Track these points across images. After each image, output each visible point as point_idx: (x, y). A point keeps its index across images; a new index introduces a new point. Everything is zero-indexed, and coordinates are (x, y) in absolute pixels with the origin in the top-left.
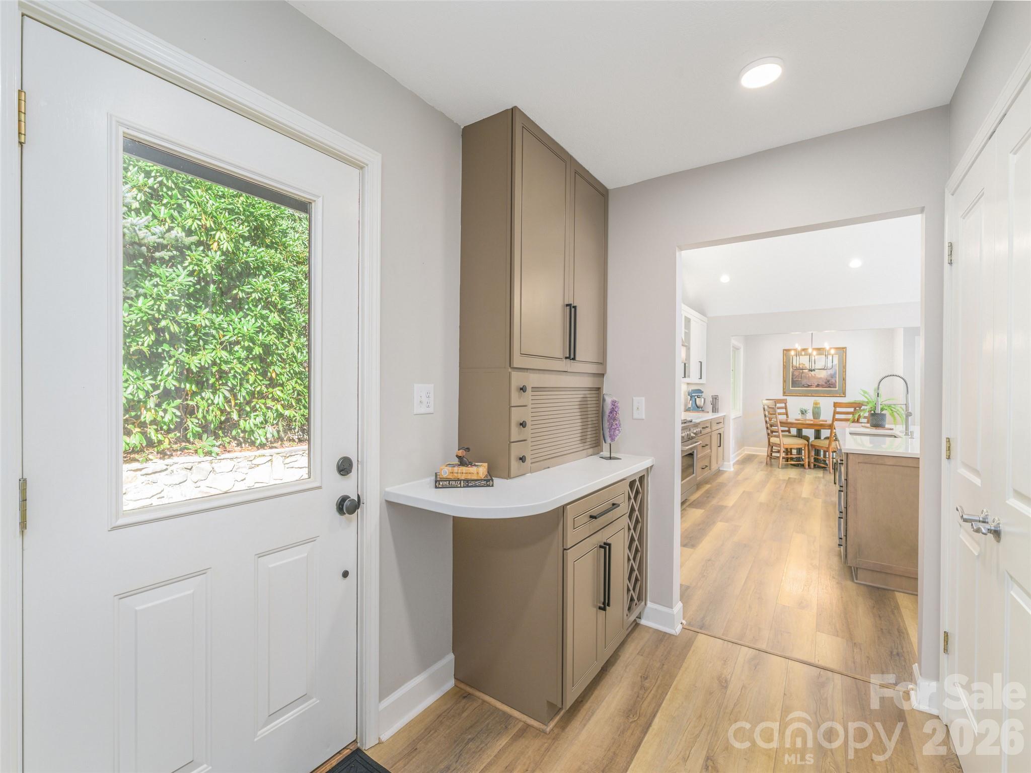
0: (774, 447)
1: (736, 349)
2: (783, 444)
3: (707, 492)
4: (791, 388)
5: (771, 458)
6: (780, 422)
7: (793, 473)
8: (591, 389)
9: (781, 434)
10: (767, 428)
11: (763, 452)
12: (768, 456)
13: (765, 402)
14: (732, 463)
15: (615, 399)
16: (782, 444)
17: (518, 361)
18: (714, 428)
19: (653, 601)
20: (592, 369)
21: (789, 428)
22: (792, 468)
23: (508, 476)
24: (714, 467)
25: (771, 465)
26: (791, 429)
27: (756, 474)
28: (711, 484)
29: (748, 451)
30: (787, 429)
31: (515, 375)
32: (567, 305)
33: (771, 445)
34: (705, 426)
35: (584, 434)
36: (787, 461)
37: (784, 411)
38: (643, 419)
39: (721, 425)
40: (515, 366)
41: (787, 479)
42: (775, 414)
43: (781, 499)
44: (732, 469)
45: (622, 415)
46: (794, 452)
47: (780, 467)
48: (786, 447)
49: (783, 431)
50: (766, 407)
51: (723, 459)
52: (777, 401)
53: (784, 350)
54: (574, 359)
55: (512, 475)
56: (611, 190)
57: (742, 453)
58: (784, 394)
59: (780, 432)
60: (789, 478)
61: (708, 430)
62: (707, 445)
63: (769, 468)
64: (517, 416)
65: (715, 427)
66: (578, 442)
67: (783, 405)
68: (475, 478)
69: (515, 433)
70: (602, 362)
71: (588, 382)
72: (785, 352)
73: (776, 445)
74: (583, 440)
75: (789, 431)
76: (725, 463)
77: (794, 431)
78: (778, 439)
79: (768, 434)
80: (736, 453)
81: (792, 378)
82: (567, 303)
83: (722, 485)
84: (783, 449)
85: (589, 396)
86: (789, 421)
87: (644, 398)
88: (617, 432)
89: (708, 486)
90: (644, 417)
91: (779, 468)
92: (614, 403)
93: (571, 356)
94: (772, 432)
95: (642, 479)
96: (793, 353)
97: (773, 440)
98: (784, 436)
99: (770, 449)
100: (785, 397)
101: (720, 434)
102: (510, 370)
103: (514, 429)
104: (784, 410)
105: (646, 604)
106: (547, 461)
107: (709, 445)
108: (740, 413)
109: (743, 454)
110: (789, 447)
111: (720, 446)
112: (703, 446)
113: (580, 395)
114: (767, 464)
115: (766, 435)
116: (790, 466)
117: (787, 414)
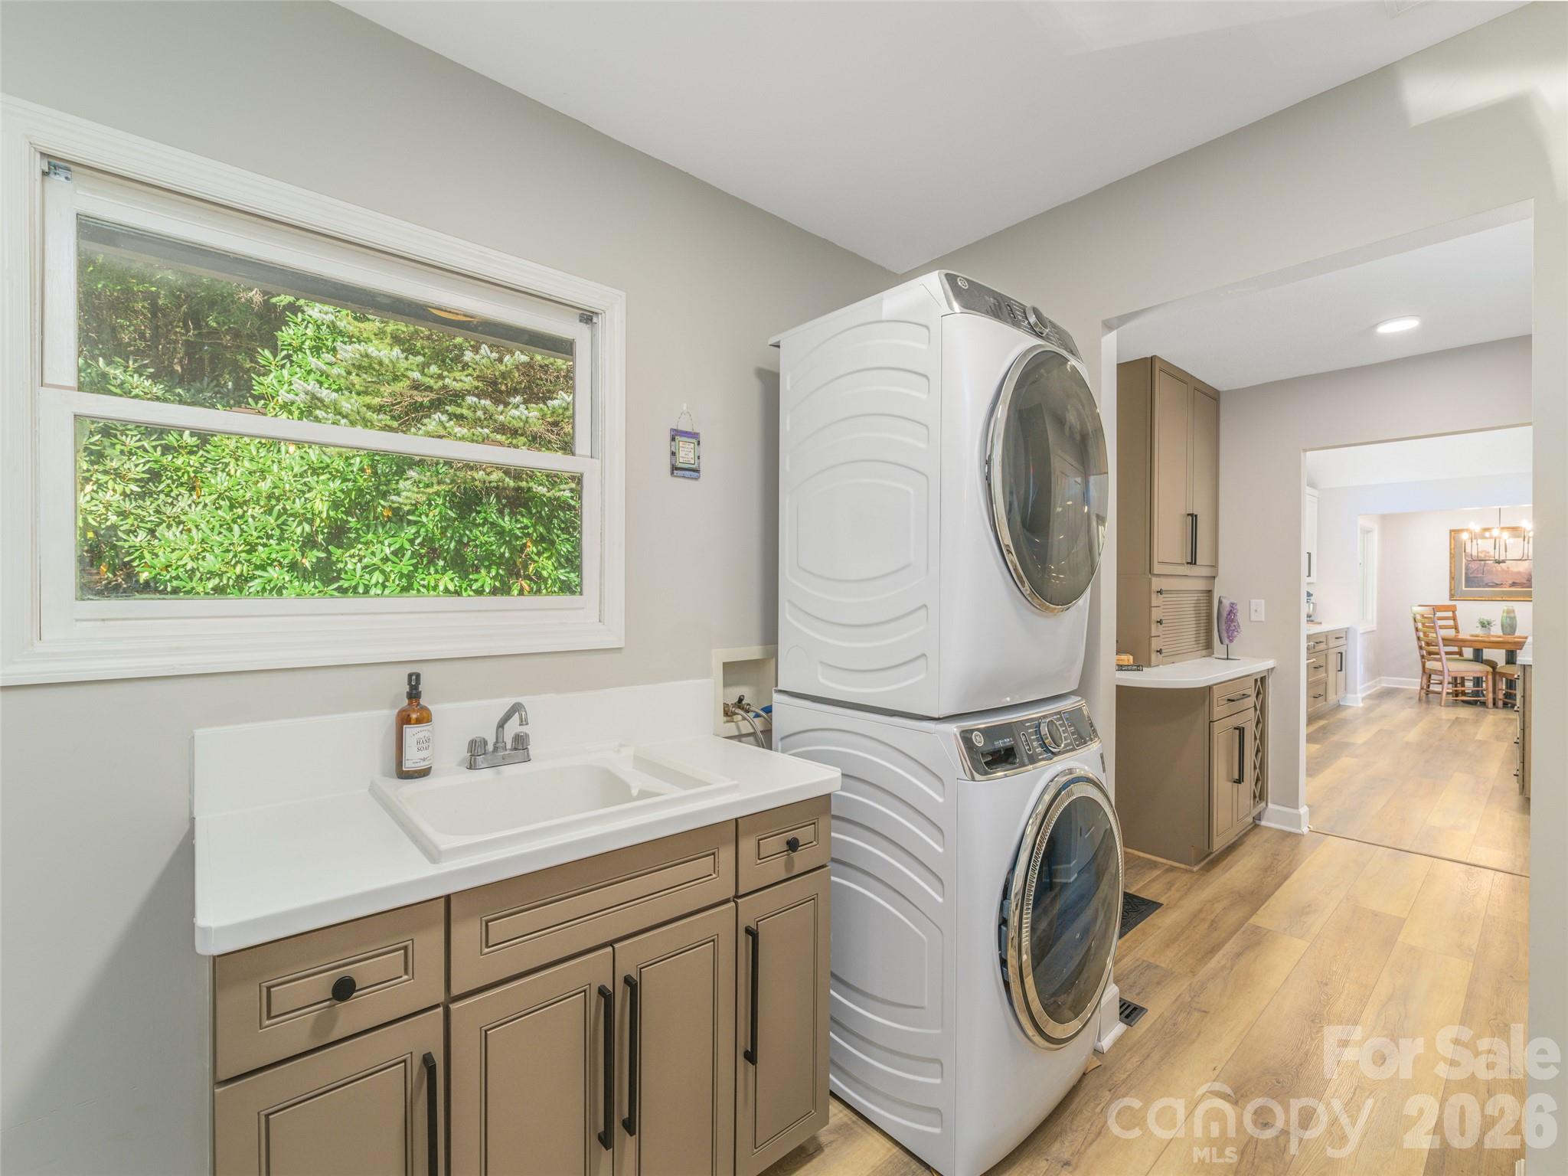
0: (1433, 677)
1: (1367, 532)
2: (1448, 670)
3: (1323, 728)
4: (1464, 589)
5: (1427, 695)
6: (1443, 639)
7: (1465, 712)
8: (1202, 592)
9: (1444, 657)
10: (1421, 648)
11: (1414, 684)
12: (1422, 688)
13: (1416, 609)
14: (1360, 696)
15: (1232, 601)
16: (1446, 671)
17: (1157, 569)
18: (1331, 645)
19: (1274, 803)
20: (1206, 572)
21: (1460, 648)
22: (1463, 707)
23: (1149, 665)
24: (1332, 698)
25: (1428, 702)
26: (1463, 649)
27: (1401, 712)
28: (1327, 720)
29: (1387, 682)
30: (1456, 649)
31: (1154, 580)
32: (1188, 515)
33: (1427, 674)
34: (1318, 641)
35: (1198, 635)
36: (1457, 696)
37: (1451, 623)
38: (1262, 622)
39: (1341, 642)
40: (1155, 572)
41: (1454, 718)
42: (1433, 628)
43: (1441, 739)
44: (1361, 705)
45: (1241, 618)
46: (1469, 685)
47: (1443, 704)
48: (1454, 674)
49: (1447, 653)
50: (1418, 617)
51: (1346, 689)
52: (1436, 609)
53: (1451, 531)
54: (1195, 564)
55: (1152, 664)
56: (1223, 392)
57: (1376, 687)
58: (1452, 597)
59: (1443, 653)
60: (1457, 718)
61: (1322, 646)
62: (1321, 667)
63: (1424, 706)
64: (1156, 614)
65: (1333, 643)
66: (1194, 643)
67: (1450, 614)
68: (1127, 664)
69: (1155, 629)
70: (1214, 566)
71: (1201, 585)
72: (1453, 533)
73: (1436, 672)
74: (1197, 641)
75: (1460, 653)
76: (1348, 695)
77: (1468, 653)
78: (1440, 663)
79: (1423, 657)
80: (1367, 684)
81: (1466, 574)
82: (1188, 513)
83: (1344, 722)
84: (1447, 679)
85: (1202, 598)
86: (1461, 636)
87: (1263, 601)
88: (1236, 633)
89: (1322, 723)
90: (1263, 619)
91: (1441, 705)
92: (1232, 605)
93: (1193, 562)
94: (1430, 653)
95: (1263, 679)
96: (1465, 536)
97: (1430, 665)
98: (1448, 659)
99: (1425, 681)
100: (1453, 603)
101: (1341, 654)
102: (1150, 576)
103: (1154, 626)
104: (1452, 621)
105: (1267, 805)
106: (1175, 656)
107: (1324, 668)
108: (1373, 626)
109: (1378, 688)
110: (1459, 675)
111: (1341, 670)
112: (1315, 668)
113: (1194, 597)
114: (1420, 700)
115: (1419, 658)
116: (1460, 702)
117: (1456, 628)
